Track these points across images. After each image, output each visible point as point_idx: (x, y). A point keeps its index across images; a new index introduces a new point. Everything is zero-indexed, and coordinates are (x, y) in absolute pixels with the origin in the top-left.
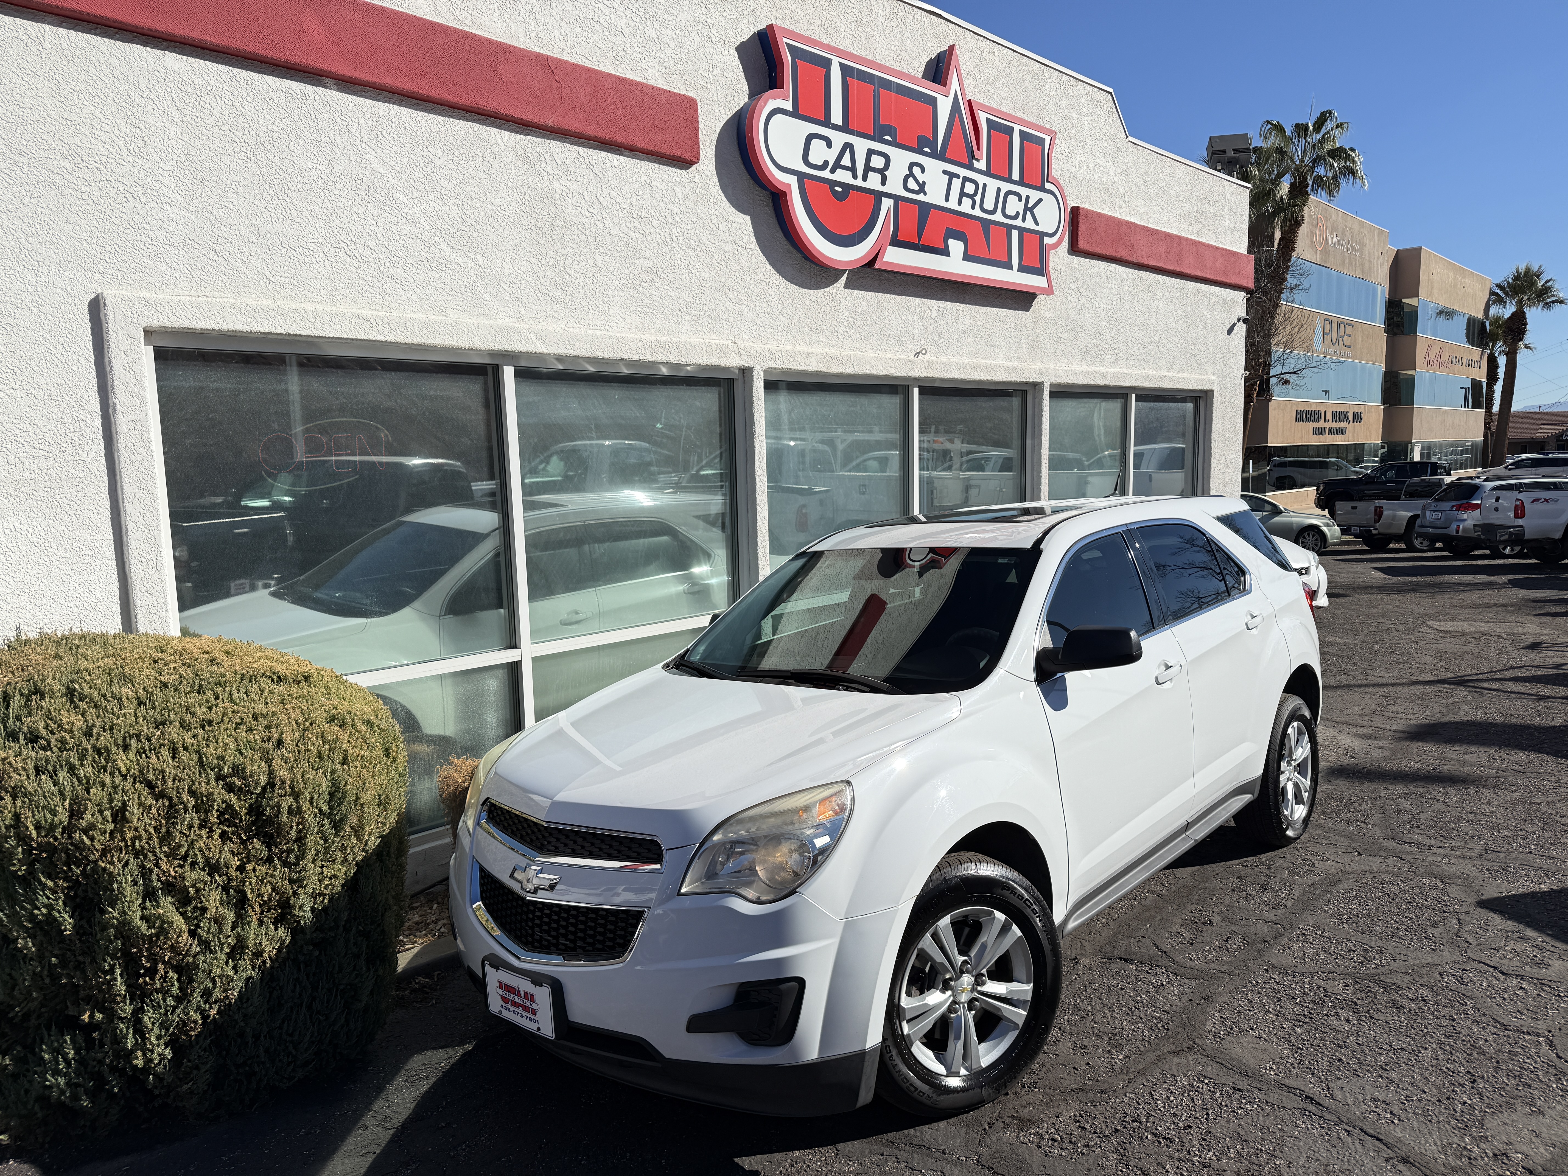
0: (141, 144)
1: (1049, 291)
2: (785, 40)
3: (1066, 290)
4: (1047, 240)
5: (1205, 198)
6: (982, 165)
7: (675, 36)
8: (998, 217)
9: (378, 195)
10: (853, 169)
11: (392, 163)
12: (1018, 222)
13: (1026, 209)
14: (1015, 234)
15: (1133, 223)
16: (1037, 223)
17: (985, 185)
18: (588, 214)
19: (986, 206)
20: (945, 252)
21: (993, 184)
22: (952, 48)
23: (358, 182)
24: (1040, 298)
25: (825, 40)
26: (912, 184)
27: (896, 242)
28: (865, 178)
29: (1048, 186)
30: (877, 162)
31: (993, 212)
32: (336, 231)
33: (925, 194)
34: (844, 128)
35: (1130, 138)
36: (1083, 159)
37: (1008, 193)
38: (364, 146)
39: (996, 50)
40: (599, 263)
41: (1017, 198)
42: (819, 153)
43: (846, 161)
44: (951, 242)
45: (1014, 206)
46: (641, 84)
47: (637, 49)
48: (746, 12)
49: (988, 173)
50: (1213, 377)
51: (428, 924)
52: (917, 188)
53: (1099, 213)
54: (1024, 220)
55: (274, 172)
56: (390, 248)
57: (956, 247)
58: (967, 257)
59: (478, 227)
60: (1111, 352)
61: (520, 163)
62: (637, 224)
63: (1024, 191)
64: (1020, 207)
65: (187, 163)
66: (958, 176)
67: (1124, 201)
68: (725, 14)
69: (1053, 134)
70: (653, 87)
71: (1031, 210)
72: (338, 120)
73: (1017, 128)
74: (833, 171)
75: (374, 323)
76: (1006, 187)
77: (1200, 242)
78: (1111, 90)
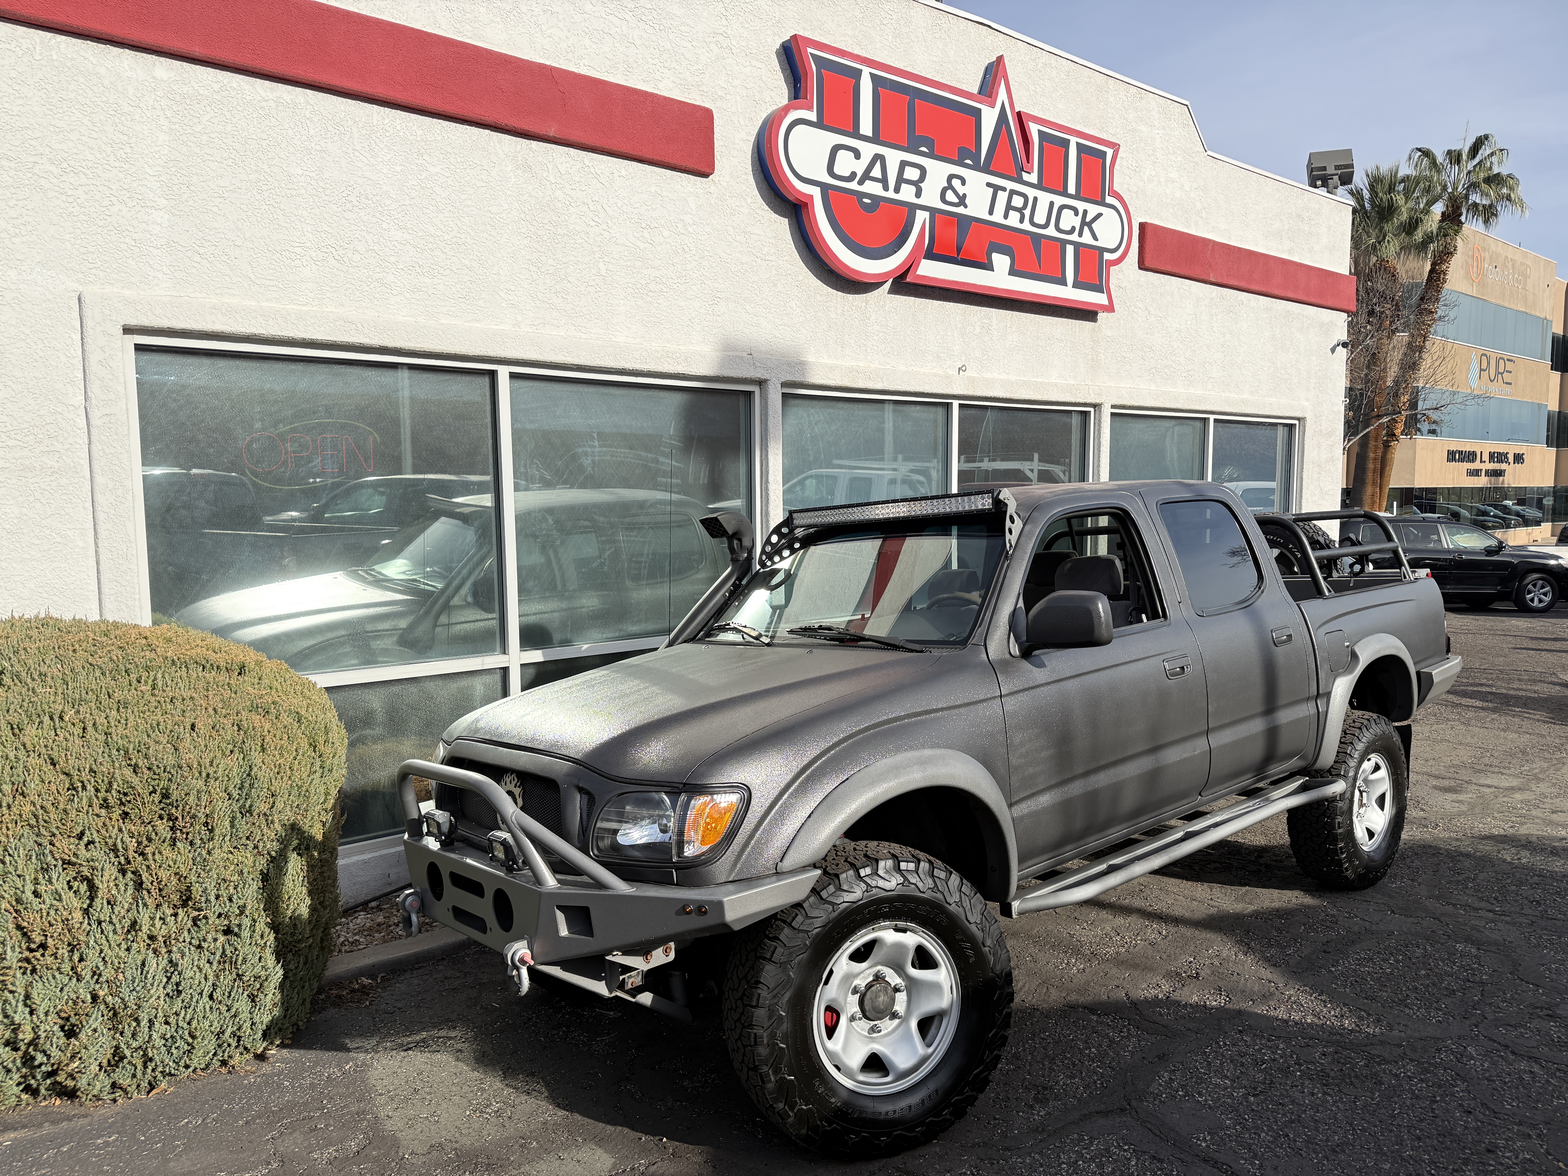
0: (129, 150)
1: (1110, 308)
2: (810, 50)
3: (1133, 308)
4: (1107, 256)
5: (1299, 216)
6: (1033, 178)
7: (691, 48)
8: (1051, 231)
9: (370, 202)
10: (884, 181)
11: (385, 171)
12: (1074, 237)
13: (1083, 223)
14: (1070, 249)
15: (1210, 241)
16: (1096, 239)
17: (1035, 199)
18: (592, 223)
19: (1036, 220)
20: (988, 266)
21: (1045, 198)
22: (1000, 59)
23: (350, 189)
24: (1101, 316)
25: (857, 51)
26: (950, 196)
27: (931, 255)
28: (897, 190)
29: (1109, 200)
30: (912, 174)
31: (1046, 226)
32: (324, 236)
33: (966, 206)
34: (875, 139)
35: (1210, 153)
36: (1153, 173)
37: (1063, 207)
38: (357, 153)
39: (1053, 61)
40: (603, 272)
41: (1072, 212)
42: (845, 164)
43: (876, 172)
44: (995, 256)
45: (1069, 220)
46: (652, 94)
47: (650, 60)
48: (770, 24)
49: (1039, 186)
50: (1306, 403)
51: (390, 926)
52: (956, 200)
53: (1171, 230)
54: (1080, 235)
55: (263, 178)
56: (380, 253)
57: (1001, 261)
58: (1013, 272)
59: (473, 233)
60: (1184, 374)
61: (519, 172)
62: (646, 235)
63: (1081, 206)
64: (1077, 222)
65: (173, 169)
66: (1004, 189)
67: (1201, 217)
68: (747, 25)
69: (1115, 147)
70: (665, 98)
71: (1089, 225)
72: (330, 128)
73: (1074, 140)
74: (861, 183)
75: (359, 325)
76: (1059, 200)
77: (1290, 261)
78: (1187, 103)
